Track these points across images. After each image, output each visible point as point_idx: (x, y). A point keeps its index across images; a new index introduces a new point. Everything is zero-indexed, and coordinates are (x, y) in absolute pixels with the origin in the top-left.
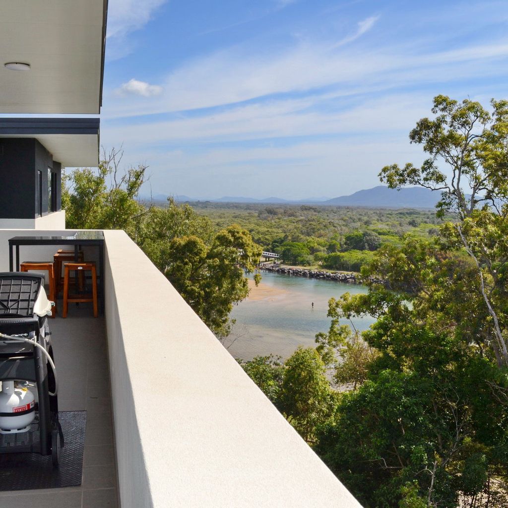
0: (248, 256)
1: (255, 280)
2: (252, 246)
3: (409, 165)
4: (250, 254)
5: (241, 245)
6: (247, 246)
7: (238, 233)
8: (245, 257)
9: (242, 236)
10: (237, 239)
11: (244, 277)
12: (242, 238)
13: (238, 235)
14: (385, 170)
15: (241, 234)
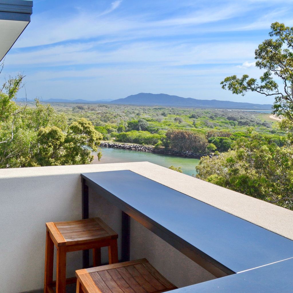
0: (94, 140)
1: (98, 156)
2: (96, 133)
4: (95, 139)
5: (89, 133)
6: (93, 133)
7: (86, 124)
8: (91, 140)
9: (89, 126)
10: (85, 128)
11: (91, 155)
12: (89, 128)
13: (86, 126)
15: (87, 125)
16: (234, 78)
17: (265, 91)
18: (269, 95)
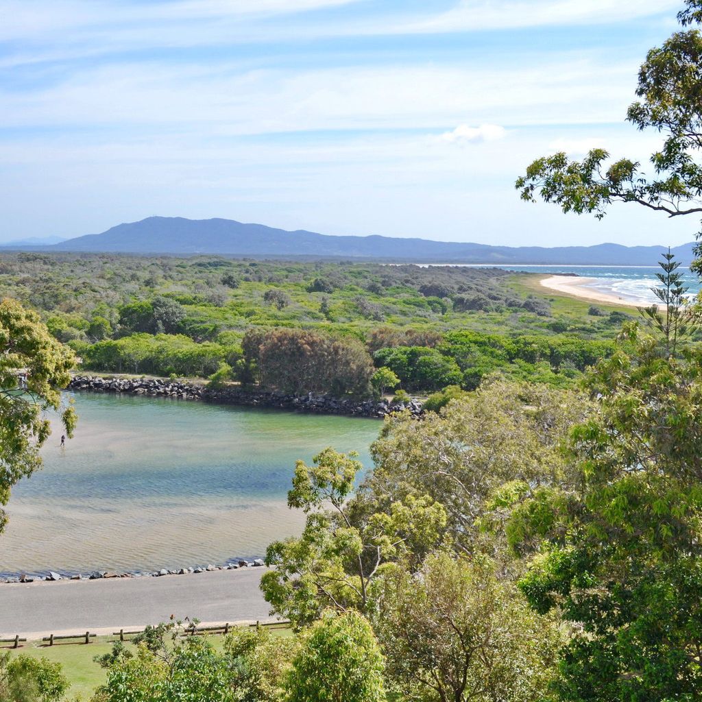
0: (47, 371)
1: (67, 423)
2: (53, 347)
3: (597, 156)
4: (51, 367)
5: (29, 347)
6: (44, 348)
7: (18, 318)
8: (39, 371)
9: (29, 324)
10: (17, 331)
11: (40, 419)
12: (29, 329)
13: (18, 324)
14: (534, 170)
15: (24, 322)
16: (559, 161)
17: (665, 199)
18: (679, 213)
